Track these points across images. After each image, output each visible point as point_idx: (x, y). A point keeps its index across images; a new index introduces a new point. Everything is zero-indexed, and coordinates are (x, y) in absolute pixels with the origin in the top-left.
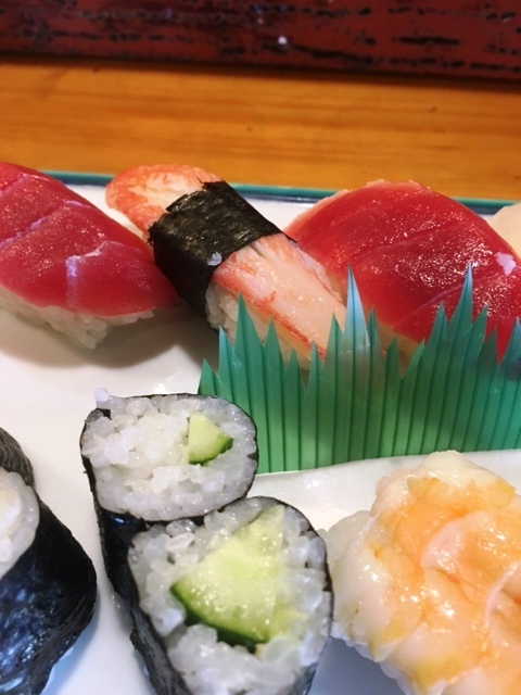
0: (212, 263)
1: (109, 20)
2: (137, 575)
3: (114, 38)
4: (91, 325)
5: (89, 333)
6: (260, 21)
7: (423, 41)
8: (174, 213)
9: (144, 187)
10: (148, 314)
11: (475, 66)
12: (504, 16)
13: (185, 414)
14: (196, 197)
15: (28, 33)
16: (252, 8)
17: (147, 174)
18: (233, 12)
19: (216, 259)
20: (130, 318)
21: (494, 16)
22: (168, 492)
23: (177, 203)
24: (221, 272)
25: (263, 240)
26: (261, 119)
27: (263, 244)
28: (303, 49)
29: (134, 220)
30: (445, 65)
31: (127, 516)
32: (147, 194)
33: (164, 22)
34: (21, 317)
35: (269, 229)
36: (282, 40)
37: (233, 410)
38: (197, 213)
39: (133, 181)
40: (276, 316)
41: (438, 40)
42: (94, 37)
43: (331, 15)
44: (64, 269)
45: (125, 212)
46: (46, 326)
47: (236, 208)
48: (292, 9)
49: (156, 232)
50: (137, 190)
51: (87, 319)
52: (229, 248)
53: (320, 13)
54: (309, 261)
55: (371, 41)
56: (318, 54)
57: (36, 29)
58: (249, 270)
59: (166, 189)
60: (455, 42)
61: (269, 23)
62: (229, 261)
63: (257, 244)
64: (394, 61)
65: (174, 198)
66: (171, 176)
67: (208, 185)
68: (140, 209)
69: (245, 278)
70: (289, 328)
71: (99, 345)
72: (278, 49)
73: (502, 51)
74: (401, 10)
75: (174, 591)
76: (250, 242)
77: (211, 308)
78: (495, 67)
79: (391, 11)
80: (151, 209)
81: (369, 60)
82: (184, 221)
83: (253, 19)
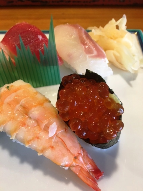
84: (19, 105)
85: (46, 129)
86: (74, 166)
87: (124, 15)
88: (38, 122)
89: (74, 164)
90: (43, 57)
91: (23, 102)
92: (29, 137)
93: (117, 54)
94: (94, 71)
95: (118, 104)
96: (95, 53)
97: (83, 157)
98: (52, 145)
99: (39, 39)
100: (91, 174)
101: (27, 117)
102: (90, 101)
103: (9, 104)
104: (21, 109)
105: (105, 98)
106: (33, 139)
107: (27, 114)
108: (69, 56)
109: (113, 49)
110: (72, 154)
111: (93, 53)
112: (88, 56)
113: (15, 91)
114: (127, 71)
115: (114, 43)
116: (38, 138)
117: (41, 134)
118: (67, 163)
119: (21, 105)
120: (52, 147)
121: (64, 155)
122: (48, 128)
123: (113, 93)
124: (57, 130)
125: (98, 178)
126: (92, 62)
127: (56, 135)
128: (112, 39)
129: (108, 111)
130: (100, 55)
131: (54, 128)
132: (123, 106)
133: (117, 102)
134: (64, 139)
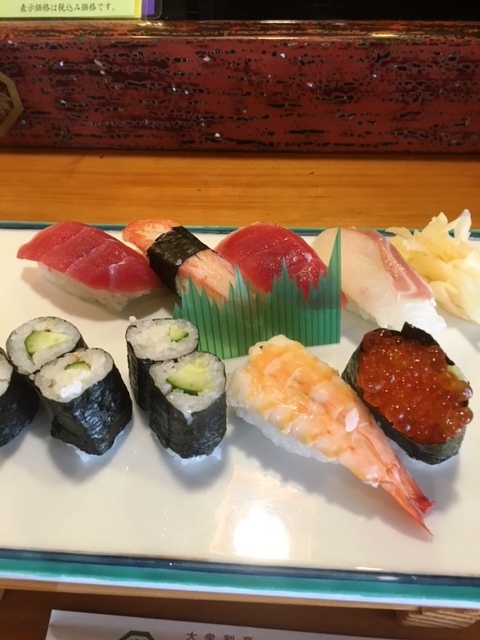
0: (177, 264)
1: (109, 127)
2: (153, 377)
3: (112, 137)
4: (121, 298)
5: (118, 303)
6: (203, 124)
7: (303, 132)
8: (159, 242)
9: (143, 230)
10: (146, 292)
11: (336, 145)
12: (349, 116)
13: (168, 325)
14: (169, 234)
15: (57, 135)
16: (198, 118)
17: (144, 224)
18: (186, 120)
19: (179, 262)
20: (139, 294)
21: (343, 116)
22: (163, 352)
23: (160, 237)
24: (182, 268)
25: (201, 253)
26: (206, 184)
27: (201, 254)
28: (231, 140)
29: (139, 247)
30: (319, 145)
31: (148, 360)
32: (145, 234)
33: (144, 127)
34: (83, 299)
35: (204, 247)
36: (217, 135)
37: (189, 323)
38: (170, 241)
39: (137, 228)
40: (208, 286)
41: (312, 131)
42: (100, 137)
43: (246, 120)
44: (108, 271)
45: (135, 243)
46: (97, 302)
47: (188, 238)
48: (222, 117)
49: (150, 252)
50: (140, 232)
51: (118, 295)
52: (185, 257)
53: (239, 119)
54: (224, 261)
55: (271, 134)
56: (239, 142)
57: (62, 133)
58: (194, 266)
59: (154, 232)
60: (323, 132)
61: (208, 125)
62: (185, 263)
63: (198, 254)
64: (287, 144)
65: (159, 235)
66: (156, 225)
67: (174, 229)
68: (142, 241)
69: (194, 270)
70: (214, 291)
71: (124, 310)
72: (215, 140)
73: (352, 135)
74: (287, 115)
75: (168, 381)
76: (194, 254)
77: (178, 286)
78: (348, 145)
79: (282, 116)
80: (148, 241)
81: (272, 144)
82: (163, 246)
83: (198, 124)
84: (291, 378)
85: (341, 420)
86: (387, 482)
87: (466, 211)
88: (325, 406)
89: (387, 478)
90: (315, 294)
91: (297, 373)
92: (315, 431)
93: (454, 290)
94: (418, 327)
95: (463, 382)
96: (413, 289)
97: (400, 472)
98: (352, 445)
99: (306, 260)
100: (413, 502)
101: (307, 398)
102: (417, 375)
103: (274, 376)
104: (296, 385)
105: (439, 372)
106: (321, 434)
107: (306, 394)
108: (364, 292)
109: (443, 280)
110: (382, 463)
111: (409, 289)
112: (399, 294)
113: (280, 355)
114: (471, 322)
115: (447, 268)
116: (329, 432)
117: (334, 427)
118: (376, 476)
119: (294, 379)
120: (352, 449)
121: (370, 463)
122: (344, 417)
123: (452, 363)
124: (359, 423)
125: (424, 511)
126: (408, 305)
127: (357, 428)
128: (441, 258)
129: (446, 393)
130: (422, 293)
131: (354, 418)
132: (471, 385)
133: (460, 379)
134: (369, 436)
